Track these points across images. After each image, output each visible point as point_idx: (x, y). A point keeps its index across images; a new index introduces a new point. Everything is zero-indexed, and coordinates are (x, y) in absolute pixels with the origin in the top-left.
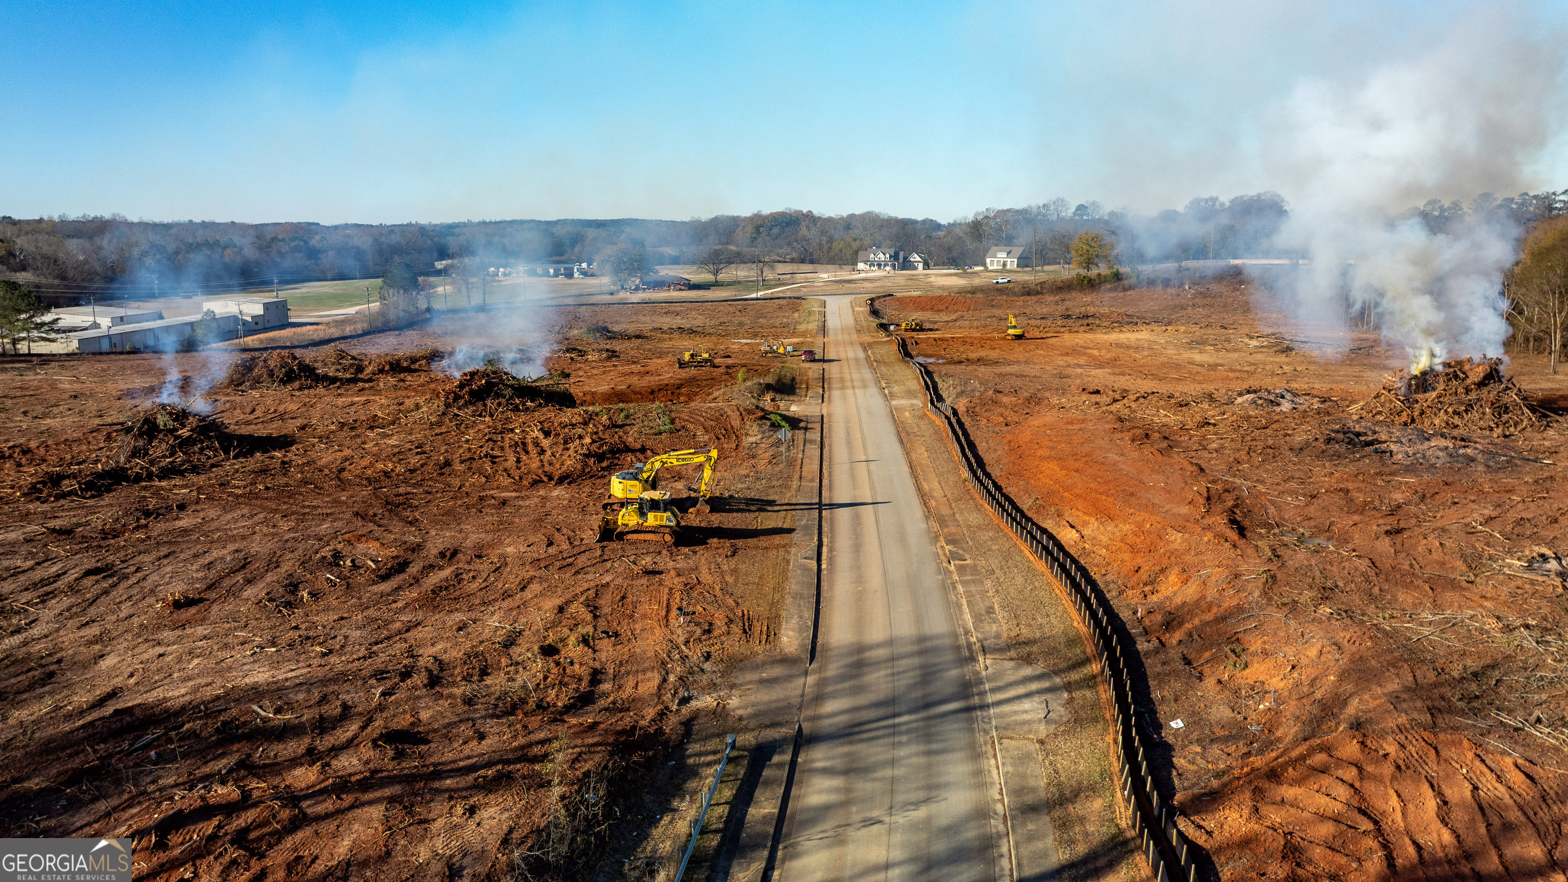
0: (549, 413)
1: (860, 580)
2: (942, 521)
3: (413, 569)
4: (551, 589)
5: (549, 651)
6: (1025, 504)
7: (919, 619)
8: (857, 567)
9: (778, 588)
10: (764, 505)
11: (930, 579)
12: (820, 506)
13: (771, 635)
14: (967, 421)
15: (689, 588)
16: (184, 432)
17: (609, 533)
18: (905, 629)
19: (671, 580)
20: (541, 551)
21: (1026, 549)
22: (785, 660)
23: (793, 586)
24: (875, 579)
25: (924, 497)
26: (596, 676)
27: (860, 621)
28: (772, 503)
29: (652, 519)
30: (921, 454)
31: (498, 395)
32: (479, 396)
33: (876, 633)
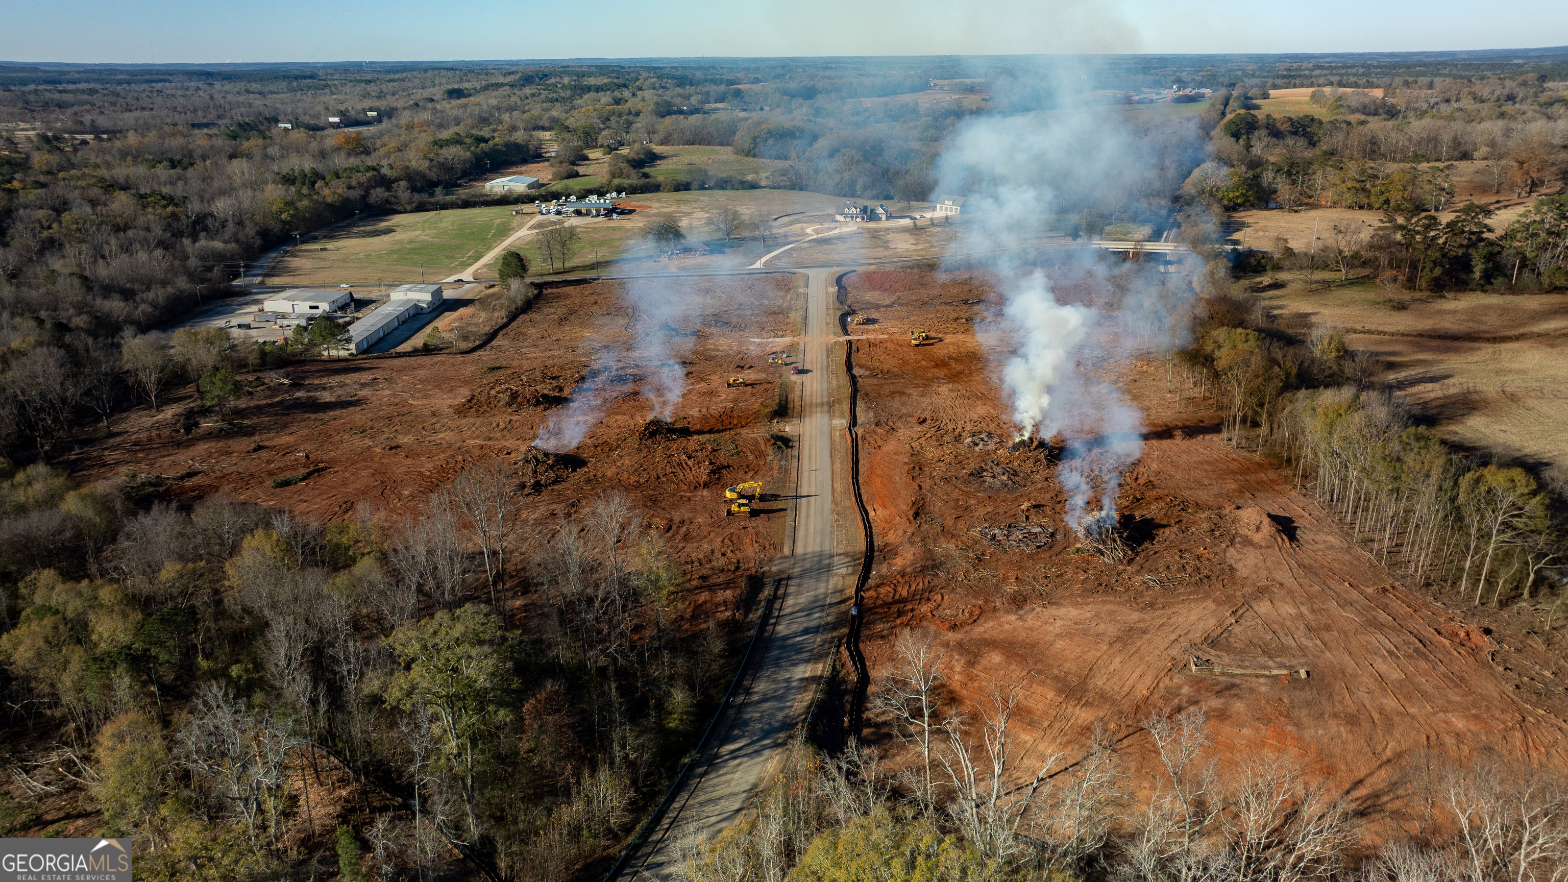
0: (682, 442)
1: (807, 530)
2: (837, 505)
3: (674, 528)
4: (717, 535)
5: (724, 555)
6: (864, 499)
7: (822, 544)
8: (807, 525)
9: (783, 533)
10: (776, 497)
11: (828, 529)
12: (797, 497)
13: (782, 550)
14: (860, 442)
15: (757, 534)
16: (550, 462)
17: (729, 513)
18: (817, 549)
19: (752, 531)
20: (710, 521)
21: (859, 517)
22: (786, 557)
23: (787, 532)
24: (811, 530)
25: (833, 490)
26: (738, 562)
27: (805, 545)
28: (779, 496)
29: (743, 509)
30: (838, 465)
31: (661, 433)
32: (653, 434)
33: (810, 549)
